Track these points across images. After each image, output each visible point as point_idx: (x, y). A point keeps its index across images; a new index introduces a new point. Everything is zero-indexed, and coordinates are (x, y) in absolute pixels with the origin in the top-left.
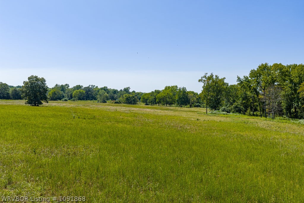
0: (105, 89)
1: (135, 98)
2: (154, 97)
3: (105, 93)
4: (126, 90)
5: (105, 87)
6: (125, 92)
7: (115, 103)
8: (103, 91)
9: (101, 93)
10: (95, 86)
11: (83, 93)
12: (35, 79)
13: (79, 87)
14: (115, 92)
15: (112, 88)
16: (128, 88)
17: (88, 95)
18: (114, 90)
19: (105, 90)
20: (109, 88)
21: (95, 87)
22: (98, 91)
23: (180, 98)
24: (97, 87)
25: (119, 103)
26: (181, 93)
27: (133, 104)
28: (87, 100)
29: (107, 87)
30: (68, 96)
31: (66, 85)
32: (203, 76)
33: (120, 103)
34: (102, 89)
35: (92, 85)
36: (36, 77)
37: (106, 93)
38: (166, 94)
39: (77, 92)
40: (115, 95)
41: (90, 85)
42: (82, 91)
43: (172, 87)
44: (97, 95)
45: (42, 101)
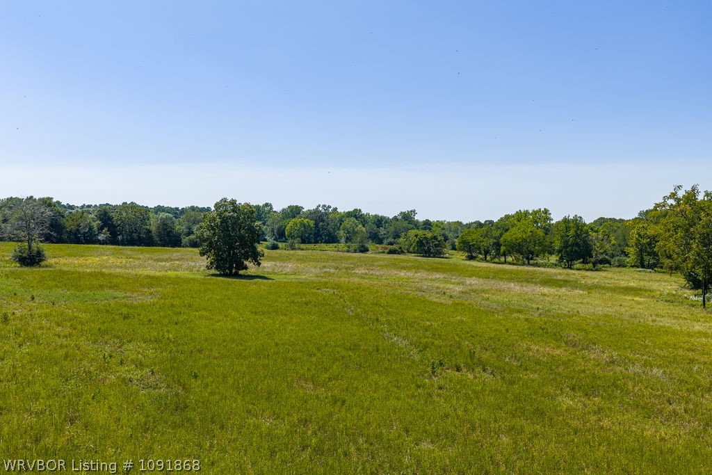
0: (356, 214)
1: (439, 241)
2: (495, 241)
3: (357, 226)
4: (407, 217)
5: (356, 210)
6: (405, 224)
7: (388, 253)
8: (353, 219)
9: (348, 226)
10: (330, 207)
11: (309, 226)
12: (230, 208)
13: (294, 211)
14: (380, 221)
15: (372, 213)
16: (411, 211)
17: (318, 230)
18: (376, 216)
19: (356, 217)
20: (364, 212)
21: (330, 210)
22: (341, 221)
23: (566, 245)
24: (336, 209)
25: (399, 253)
26: (572, 232)
27: (434, 257)
28: (316, 242)
29: (360, 210)
30: (273, 231)
31: (267, 205)
32: (668, 194)
33: (402, 252)
34: (349, 214)
35: (324, 206)
36: (233, 202)
37: (360, 226)
38: (529, 234)
39: (295, 224)
40: (382, 231)
41: (319, 206)
42: (308, 222)
43: (535, 213)
44: (339, 229)
45: (246, 263)
